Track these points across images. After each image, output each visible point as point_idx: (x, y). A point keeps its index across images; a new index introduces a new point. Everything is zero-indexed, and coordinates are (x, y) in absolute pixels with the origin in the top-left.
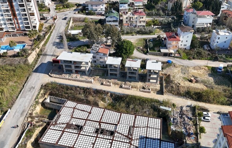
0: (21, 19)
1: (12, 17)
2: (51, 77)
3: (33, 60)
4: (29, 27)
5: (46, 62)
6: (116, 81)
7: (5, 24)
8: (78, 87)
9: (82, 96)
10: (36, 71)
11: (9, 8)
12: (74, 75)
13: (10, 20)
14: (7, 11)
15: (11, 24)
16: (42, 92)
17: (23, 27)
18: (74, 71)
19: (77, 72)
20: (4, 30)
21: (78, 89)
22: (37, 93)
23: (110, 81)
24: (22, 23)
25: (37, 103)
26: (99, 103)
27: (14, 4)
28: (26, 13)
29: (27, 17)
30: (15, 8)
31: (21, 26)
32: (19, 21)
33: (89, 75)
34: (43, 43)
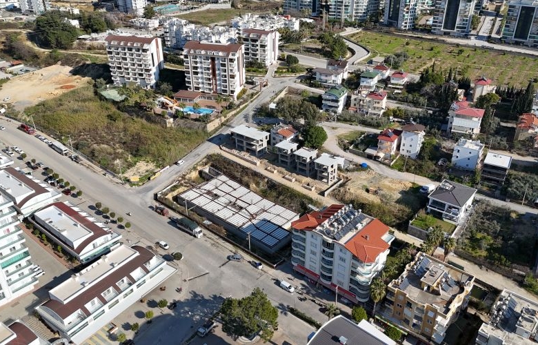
0: (220, 80)
1: (211, 76)
2: (221, 149)
3: (213, 128)
4: (225, 91)
5: (225, 133)
6: (283, 170)
7: (203, 83)
8: (239, 165)
9: (238, 175)
10: (210, 140)
11: (210, 66)
12: (243, 153)
13: (209, 79)
14: (208, 69)
15: (210, 84)
16: (204, 160)
17: (221, 89)
18: (245, 149)
19: (248, 151)
20: (201, 90)
21: (238, 166)
22: (199, 160)
23: (276, 167)
24: (220, 85)
25: (195, 168)
26: (251, 185)
27: (216, 62)
28: (226, 74)
29: (227, 79)
30: (217, 67)
31: (218, 88)
32: (218, 83)
33: (259, 157)
34: (234, 112)
